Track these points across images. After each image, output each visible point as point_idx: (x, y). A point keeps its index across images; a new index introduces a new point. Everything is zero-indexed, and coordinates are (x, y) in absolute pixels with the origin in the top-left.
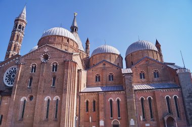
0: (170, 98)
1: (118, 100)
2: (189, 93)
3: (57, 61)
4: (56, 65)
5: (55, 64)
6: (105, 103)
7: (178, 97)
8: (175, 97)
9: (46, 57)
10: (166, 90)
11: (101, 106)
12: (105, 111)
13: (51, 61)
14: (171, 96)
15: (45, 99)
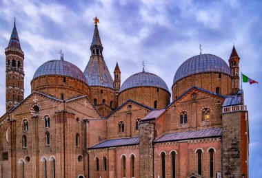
0: (203, 151)
1: (133, 157)
2: (232, 144)
3: (48, 113)
4: (49, 119)
5: (47, 118)
6: (115, 161)
7: (215, 150)
8: (211, 151)
9: (36, 109)
10: (199, 140)
11: (111, 164)
12: (116, 170)
13: (42, 114)
14: (205, 149)
15: (42, 160)
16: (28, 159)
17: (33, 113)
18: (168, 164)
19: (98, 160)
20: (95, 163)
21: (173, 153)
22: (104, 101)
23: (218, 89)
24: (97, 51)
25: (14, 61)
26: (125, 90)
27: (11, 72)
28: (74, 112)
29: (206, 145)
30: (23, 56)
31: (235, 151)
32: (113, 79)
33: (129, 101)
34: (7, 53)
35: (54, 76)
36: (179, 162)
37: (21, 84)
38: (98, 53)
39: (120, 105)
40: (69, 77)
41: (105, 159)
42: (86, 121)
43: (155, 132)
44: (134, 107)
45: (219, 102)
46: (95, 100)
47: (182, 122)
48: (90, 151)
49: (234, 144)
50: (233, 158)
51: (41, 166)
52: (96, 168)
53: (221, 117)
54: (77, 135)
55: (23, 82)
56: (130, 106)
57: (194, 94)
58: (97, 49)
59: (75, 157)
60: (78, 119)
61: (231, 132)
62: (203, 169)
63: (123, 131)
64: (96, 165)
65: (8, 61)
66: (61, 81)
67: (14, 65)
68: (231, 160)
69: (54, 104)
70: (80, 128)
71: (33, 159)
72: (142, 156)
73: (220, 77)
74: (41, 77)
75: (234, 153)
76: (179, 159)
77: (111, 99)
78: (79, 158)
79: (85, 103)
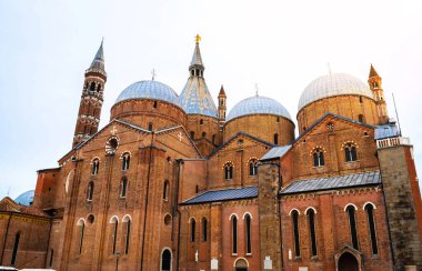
0: (356, 209)
1: (248, 217)
2: (400, 196)
3: (129, 148)
4: (129, 157)
5: (126, 156)
6: (221, 225)
7: (374, 207)
8: (369, 208)
9: (114, 143)
10: (348, 191)
11: (214, 229)
12: (221, 241)
13: (120, 151)
14: (359, 205)
15: (111, 221)
16: (91, 219)
17: (109, 150)
18: (304, 230)
19: (193, 223)
20: (190, 228)
21: (311, 212)
22: (204, 134)
23: (361, 117)
24: (198, 71)
25: (93, 84)
26: (234, 119)
27: (88, 98)
28: (164, 148)
29: (360, 199)
30: (105, 78)
31: (407, 207)
32: (217, 105)
33: (239, 134)
34: (87, 75)
35: (143, 100)
36: (321, 227)
37: (96, 112)
38: (198, 74)
39: (226, 140)
40: (162, 102)
41: (205, 222)
42: (179, 162)
43: (281, 178)
44: (247, 143)
45: (366, 134)
46: (192, 133)
47: (316, 164)
48: (183, 208)
49: (403, 197)
50: (405, 218)
51: (109, 230)
52: (190, 236)
53: (376, 155)
54: (166, 183)
55: (99, 110)
56: (241, 141)
57: (330, 124)
58: (197, 70)
59: (161, 217)
60: (169, 159)
61: (396, 177)
62: (360, 240)
63: (231, 177)
64: (190, 232)
65: (87, 84)
66: (150, 107)
67: (92, 88)
68: (403, 222)
69: (139, 137)
70: (171, 171)
71: (99, 218)
72: (262, 217)
73: (361, 101)
74: (125, 101)
75: (406, 210)
76: (320, 221)
77: (214, 132)
78: (167, 220)
79: (180, 136)
